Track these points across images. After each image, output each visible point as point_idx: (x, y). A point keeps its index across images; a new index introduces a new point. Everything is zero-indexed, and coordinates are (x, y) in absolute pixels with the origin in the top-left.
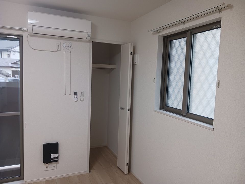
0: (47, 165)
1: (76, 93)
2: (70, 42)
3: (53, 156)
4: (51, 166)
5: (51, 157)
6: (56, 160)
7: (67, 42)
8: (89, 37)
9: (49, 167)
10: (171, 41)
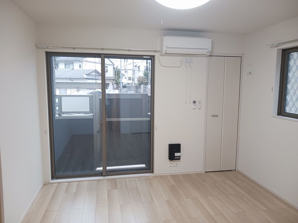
0: (172, 162)
1: (194, 102)
2: (191, 58)
3: (177, 154)
4: (175, 163)
5: (175, 155)
6: (179, 158)
7: (189, 58)
8: (209, 52)
9: (173, 164)
10: (289, 53)
